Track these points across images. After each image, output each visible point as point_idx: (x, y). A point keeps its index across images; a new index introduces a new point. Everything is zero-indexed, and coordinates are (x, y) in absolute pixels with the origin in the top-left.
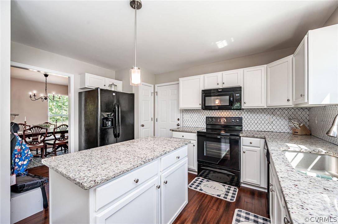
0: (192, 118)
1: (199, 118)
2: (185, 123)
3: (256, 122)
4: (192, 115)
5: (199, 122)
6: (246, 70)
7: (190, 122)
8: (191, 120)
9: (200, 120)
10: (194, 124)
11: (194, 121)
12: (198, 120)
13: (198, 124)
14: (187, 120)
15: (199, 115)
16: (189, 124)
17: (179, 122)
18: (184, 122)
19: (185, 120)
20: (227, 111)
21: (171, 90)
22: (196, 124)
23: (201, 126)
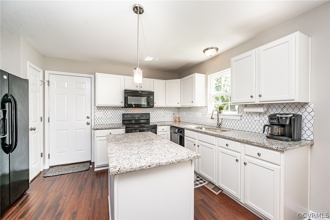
0: (106, 115)
1: (114, 115)
2: (98, 121)
3: (156, 116)
4: (106, 112)
5: (114, 119)
6: (156, 80)
7: (104, 119)
8: (105, 117)
9: (115, 117)
10: (108, 121)
11: (108, 118)
12: (113, 117)
13: (113, 120)
14: (100, 118)
15: (114, 112)
16: (103, 121)
17: (89, 121)
18: (96, 119)
19: (98, 118)
20: (138, 108)
21: (75, 82)
22: (110, 121)
23: (116, 122)
